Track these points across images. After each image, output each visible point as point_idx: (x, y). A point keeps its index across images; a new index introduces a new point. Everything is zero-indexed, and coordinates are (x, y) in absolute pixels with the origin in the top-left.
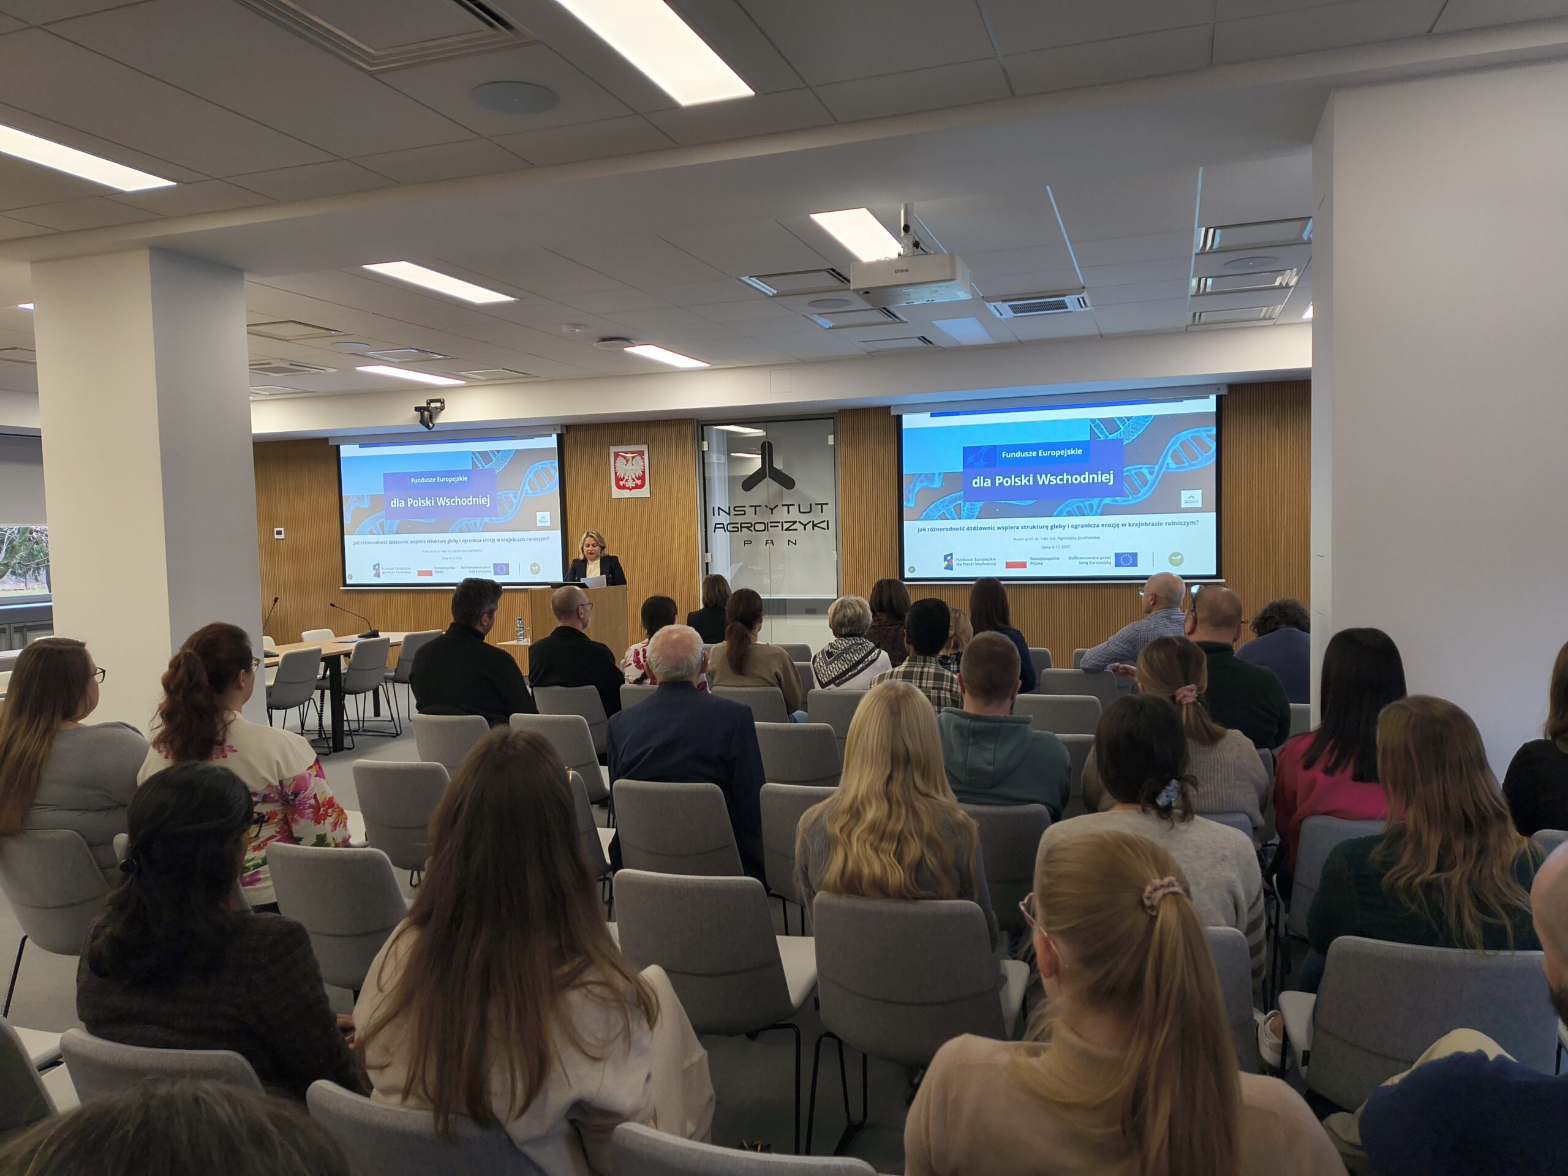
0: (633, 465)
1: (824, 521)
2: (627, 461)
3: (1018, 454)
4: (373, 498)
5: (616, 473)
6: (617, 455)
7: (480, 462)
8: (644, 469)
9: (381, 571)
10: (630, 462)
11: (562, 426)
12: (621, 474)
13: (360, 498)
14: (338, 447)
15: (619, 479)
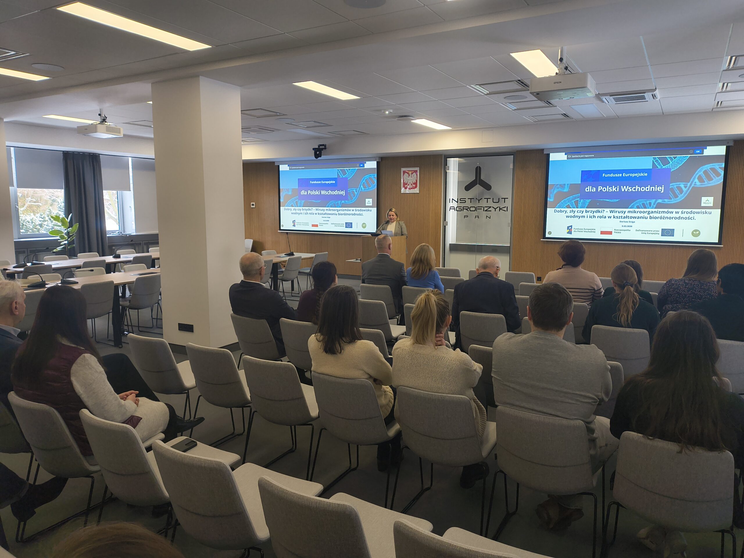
0: (412, 177)
1: (506, 207)
2: (409, 175)
3: (612, 175)
4: (293, 190)
5: (403, 181)
6: (404, 172)
7: (341, 175)
8: (417, 179)
9: (296, 224)
10: (410, 176)
11: (379, 157)
12: (406, 181)
13: (288, 190)
14: (279, 166)
15: (405, 184)
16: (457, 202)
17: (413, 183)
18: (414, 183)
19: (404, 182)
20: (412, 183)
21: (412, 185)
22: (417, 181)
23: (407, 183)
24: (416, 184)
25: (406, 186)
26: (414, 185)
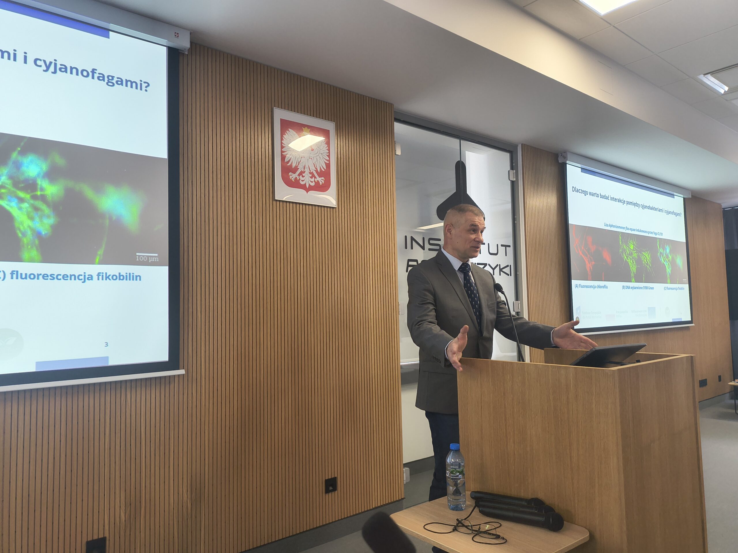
6: (286, 125)
8: (329, 161)
15: (287, 169)
16: (423, 248)
17: (317, 171)
18: (319, 170)
19: (286, 160)
20: (313, 169)
21: (313, 176)
22: (328, 166)
23: (296, 169)
24: (325, 174)
25: (293, 176)
26: (319, 179)
